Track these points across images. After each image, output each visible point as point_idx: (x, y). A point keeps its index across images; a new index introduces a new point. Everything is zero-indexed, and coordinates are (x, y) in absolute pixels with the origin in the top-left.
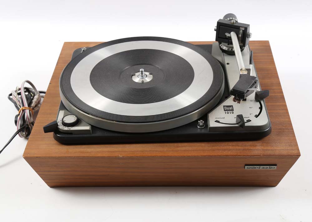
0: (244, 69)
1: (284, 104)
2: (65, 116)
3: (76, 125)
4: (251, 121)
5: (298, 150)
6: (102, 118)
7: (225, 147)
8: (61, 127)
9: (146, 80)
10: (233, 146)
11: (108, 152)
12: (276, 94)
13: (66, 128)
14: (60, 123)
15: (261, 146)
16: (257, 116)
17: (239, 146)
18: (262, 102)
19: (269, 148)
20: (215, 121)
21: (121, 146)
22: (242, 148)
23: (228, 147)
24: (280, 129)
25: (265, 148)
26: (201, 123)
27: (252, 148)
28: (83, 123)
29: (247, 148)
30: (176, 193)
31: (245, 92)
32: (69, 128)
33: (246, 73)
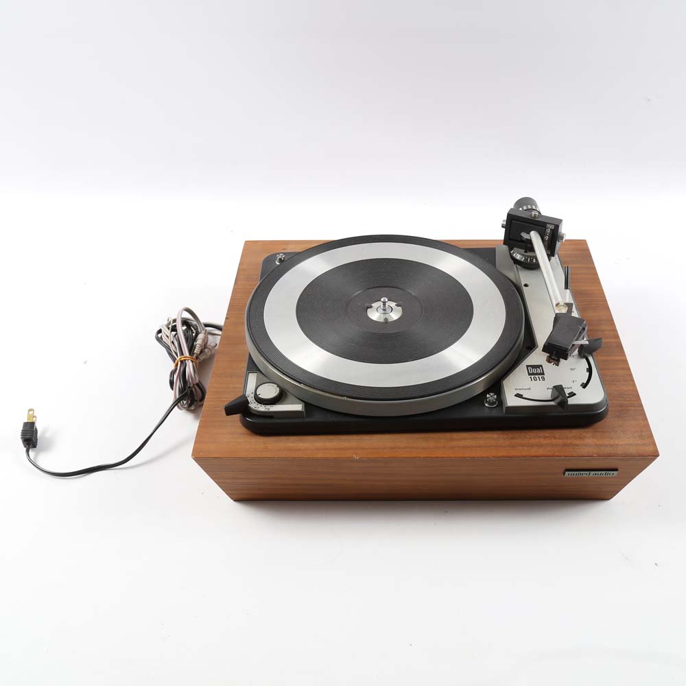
0: (562, 304)
1: (622, 358)
2: (259, 386)
3: (279, 400)
4: (575, 394)
5: (655, 445)
6: (323, 391)
7: (533, 441)
8: (254, 405)
9: (390, 316)
10: (545, 438)
11: (335, 449)
12: (608, 340)
13: (262, 408)
14: (251, 399)
15: (593, 437)
16: (584, 386)
17: (555, 438)
18: (591, 359)
19: (606, 442)
20: (515, 396)
21: (355, 437)
22: (561, 442)
23: (537, 440)
24: (621, 406)
25: (600, 442)
26: (491, 397)
27: (577, 442)
28: (291, 398)
29: (569, 442)
30: (446, 512)
31: (569, 348)
32: (268, 407)
33: (564, 310)
